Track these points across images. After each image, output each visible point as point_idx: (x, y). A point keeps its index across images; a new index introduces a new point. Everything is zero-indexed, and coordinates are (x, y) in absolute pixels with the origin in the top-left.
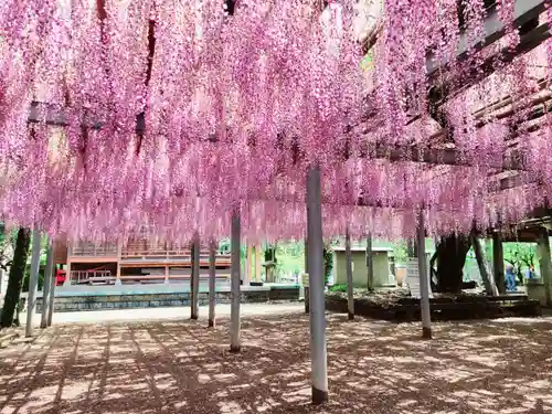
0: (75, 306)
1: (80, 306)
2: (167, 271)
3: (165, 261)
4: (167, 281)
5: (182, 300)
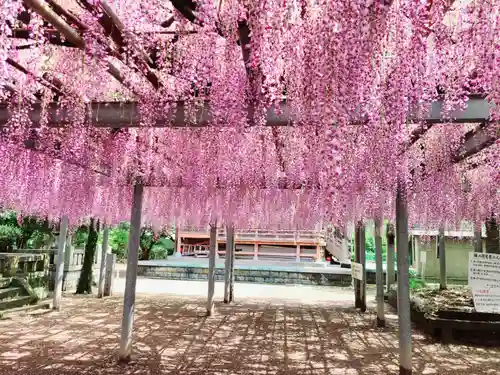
0: (178, 275)
1: (182, 275)
2: (256, 248)
3: (254, 239)
4: (256, 258)
5: (265, 277)
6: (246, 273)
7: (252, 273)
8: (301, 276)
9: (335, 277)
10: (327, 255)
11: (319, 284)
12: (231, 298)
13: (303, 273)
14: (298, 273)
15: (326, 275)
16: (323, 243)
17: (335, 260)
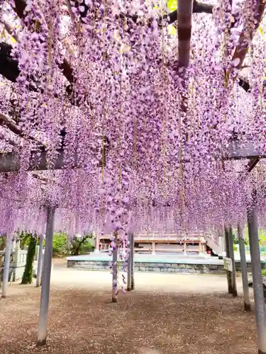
0: (97, 267)
1: (100, 267)
2: (154, 245)
3: (152, 239)
4: (154, 253)
6: (147, 265)
7: (151, 265)
8: (188, 267)
9: (214, 267)
10: (208, 249)
11: (202, 273)
12: (132, 286)
13: (189, 264)
14: (185, 264)
15: (207, 265)
16: (203, 240)
17: (215, 253)
